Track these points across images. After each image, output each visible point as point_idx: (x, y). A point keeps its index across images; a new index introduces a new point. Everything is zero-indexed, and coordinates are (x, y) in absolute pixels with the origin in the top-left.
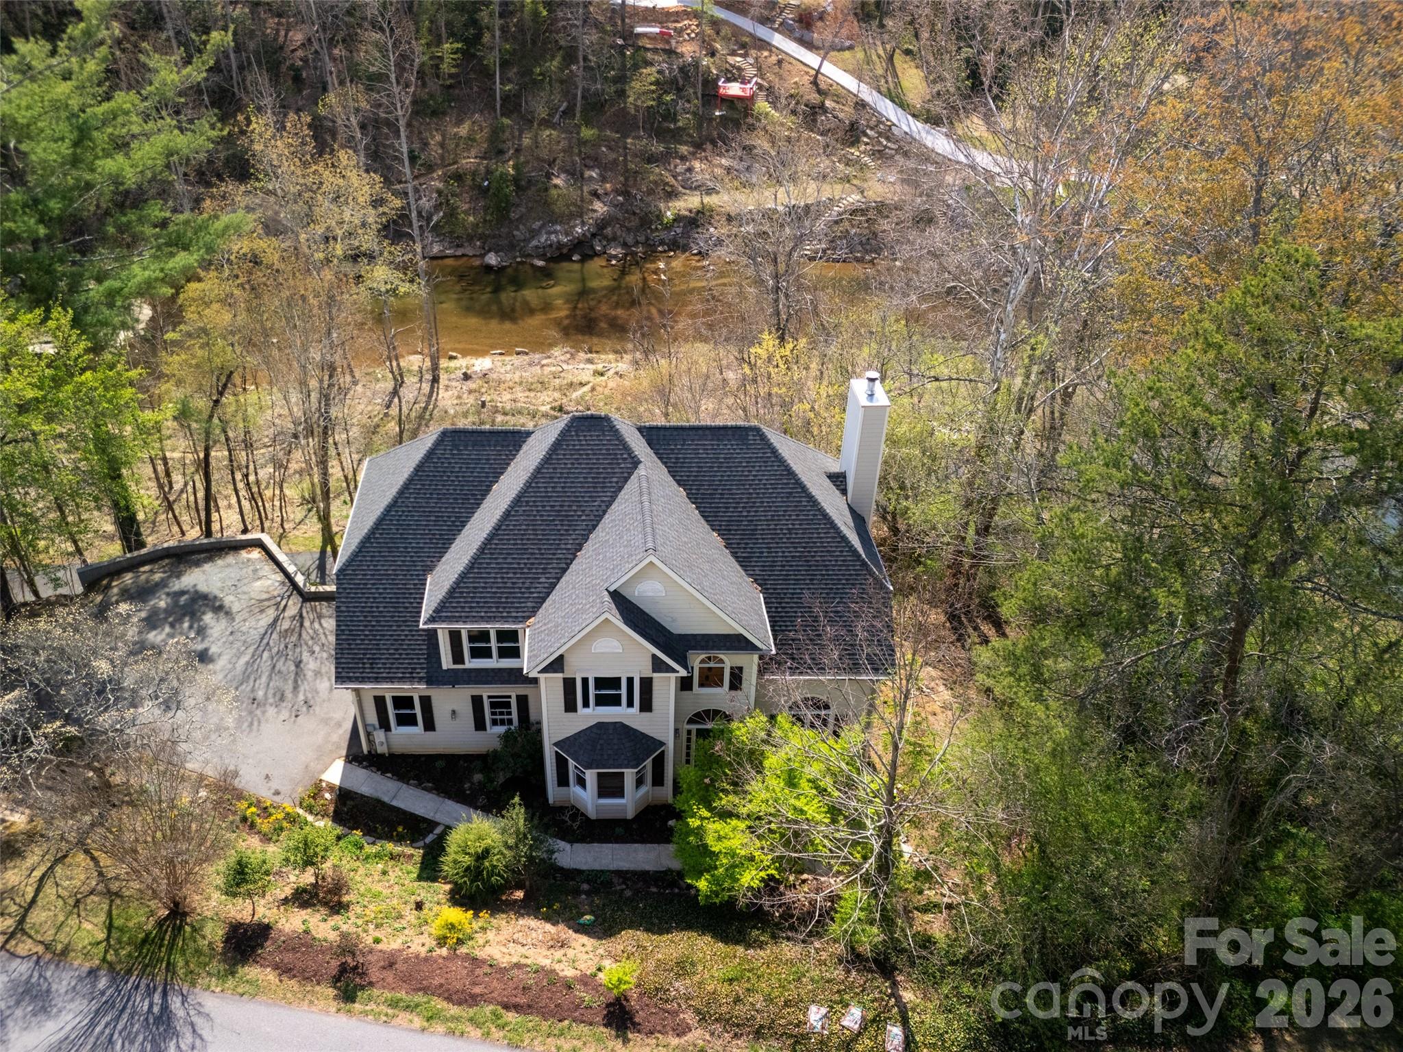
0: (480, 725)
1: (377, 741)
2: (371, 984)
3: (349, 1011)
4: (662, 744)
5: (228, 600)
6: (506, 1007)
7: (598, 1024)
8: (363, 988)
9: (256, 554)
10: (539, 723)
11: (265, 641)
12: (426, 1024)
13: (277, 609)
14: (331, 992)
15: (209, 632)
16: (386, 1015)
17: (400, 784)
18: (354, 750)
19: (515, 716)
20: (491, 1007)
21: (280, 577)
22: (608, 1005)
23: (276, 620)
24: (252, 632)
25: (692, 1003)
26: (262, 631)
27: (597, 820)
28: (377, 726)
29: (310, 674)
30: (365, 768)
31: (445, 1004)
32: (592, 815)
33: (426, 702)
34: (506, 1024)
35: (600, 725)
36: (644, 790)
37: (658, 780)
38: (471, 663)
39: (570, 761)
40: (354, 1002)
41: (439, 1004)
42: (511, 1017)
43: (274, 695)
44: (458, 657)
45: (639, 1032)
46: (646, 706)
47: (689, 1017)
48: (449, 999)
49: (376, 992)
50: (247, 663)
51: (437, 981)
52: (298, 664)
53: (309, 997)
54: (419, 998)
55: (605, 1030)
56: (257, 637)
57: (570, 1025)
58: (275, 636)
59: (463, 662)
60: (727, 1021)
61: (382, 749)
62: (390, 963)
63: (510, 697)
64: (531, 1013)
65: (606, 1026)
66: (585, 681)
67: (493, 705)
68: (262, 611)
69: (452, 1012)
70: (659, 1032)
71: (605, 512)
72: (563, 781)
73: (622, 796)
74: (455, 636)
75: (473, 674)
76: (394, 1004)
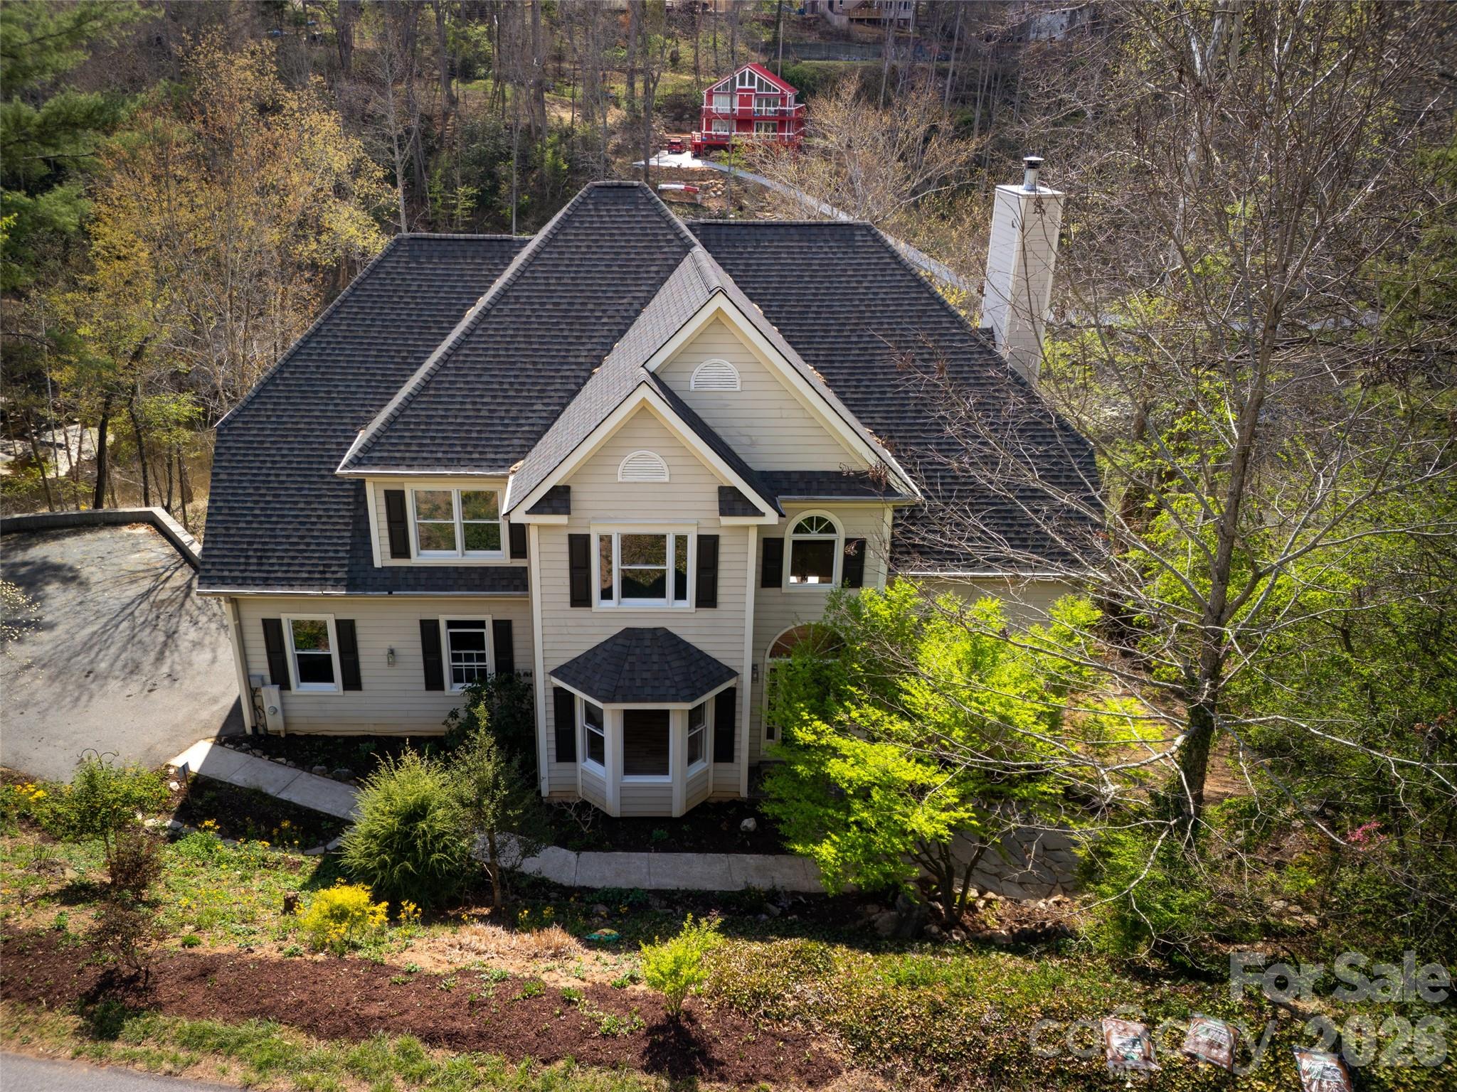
0: (433, 681)
1: (266, 708)
2: (159, 1007)
3: (100, 1055)
4: (732, 673)
5: (85, 572)
6: (431, 1039)
7: (631, 1066)
8: (138, 1012)
9: (142, 530)
10: (530, 674)
11: (128, 611)
12: (254, 1077)
13: (157, 580)
14: (74, 1021)
15: (48, 601)
16: (174, 1061)
17: (297, 772)
18: (232, 730)
19: (490, 663)
20: (400, 1040)
21: (171, 549)
22: (652, 1031)
23: (149, 592)
24: (111, 602)
25: (833, 1018)
26: (127, 601)
27: (622, 819)
28: (268, 679)
29: (184, 645)
30: (246, 751)
31: (302, 1039)
32: (613, 807)
33: (347, 630)
34: (431, 1071)
35: (630, 635)
36: (699, 766)
37: (725, 752)
38: (422, 558)
39: (579, 695)
40: (114, 1038)
41: (288, 1038)
42: (441, 1058)
43: (125, 666)
44: (399, 546)
45: (722, 1078)
46: (707, 597)
47: (831, 1046)
48: (310, 1029)
49: (163, 1019)
50: (95, 633)
51: (293, 997)
52: (171, 635)
53: (25, 1032)
54: (250, 1027)
55: (644, 1078)
56: (118, 607)
57: (569, 1069)
58: (145, 606)
59: (407, 555)
60: (920, 1051)
61: (274, 723)
62: (206, 971)
63: (481, 624)
64: (484, 1049)
65: (647, 1070)
66: (606, 540)
67: (456, 641)
68: (132, 582)
69: (314, 1053)
70: (767, 1078)
71: (638, 313)
72: (565, 752)
73: (664, 771)
74: (395, 501)
75: (424, 576)
76: (194, 1041)
